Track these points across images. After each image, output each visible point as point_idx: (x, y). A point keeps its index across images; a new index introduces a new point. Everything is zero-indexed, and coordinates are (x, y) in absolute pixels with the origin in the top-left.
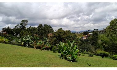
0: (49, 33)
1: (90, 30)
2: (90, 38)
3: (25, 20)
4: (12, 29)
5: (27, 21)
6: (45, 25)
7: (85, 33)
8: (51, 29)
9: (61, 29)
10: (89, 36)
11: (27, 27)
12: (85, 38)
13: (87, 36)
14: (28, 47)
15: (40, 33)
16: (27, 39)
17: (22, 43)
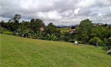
0: (40, 27)
1: (77, 25)
2: (76, 32)
3: (18, 15)
4: (6, 23)
5: (20, 15)
6: (37, 19)
7: (73, 27)
8: (42, 23)
9: (51, 24)
10: (76, 30)
11: (20, 21)
12: (72, 32)
13: (74, 30)
14: (27, 38)
15: (32, 27)
16: (26, 32)
17: (23, 35)
